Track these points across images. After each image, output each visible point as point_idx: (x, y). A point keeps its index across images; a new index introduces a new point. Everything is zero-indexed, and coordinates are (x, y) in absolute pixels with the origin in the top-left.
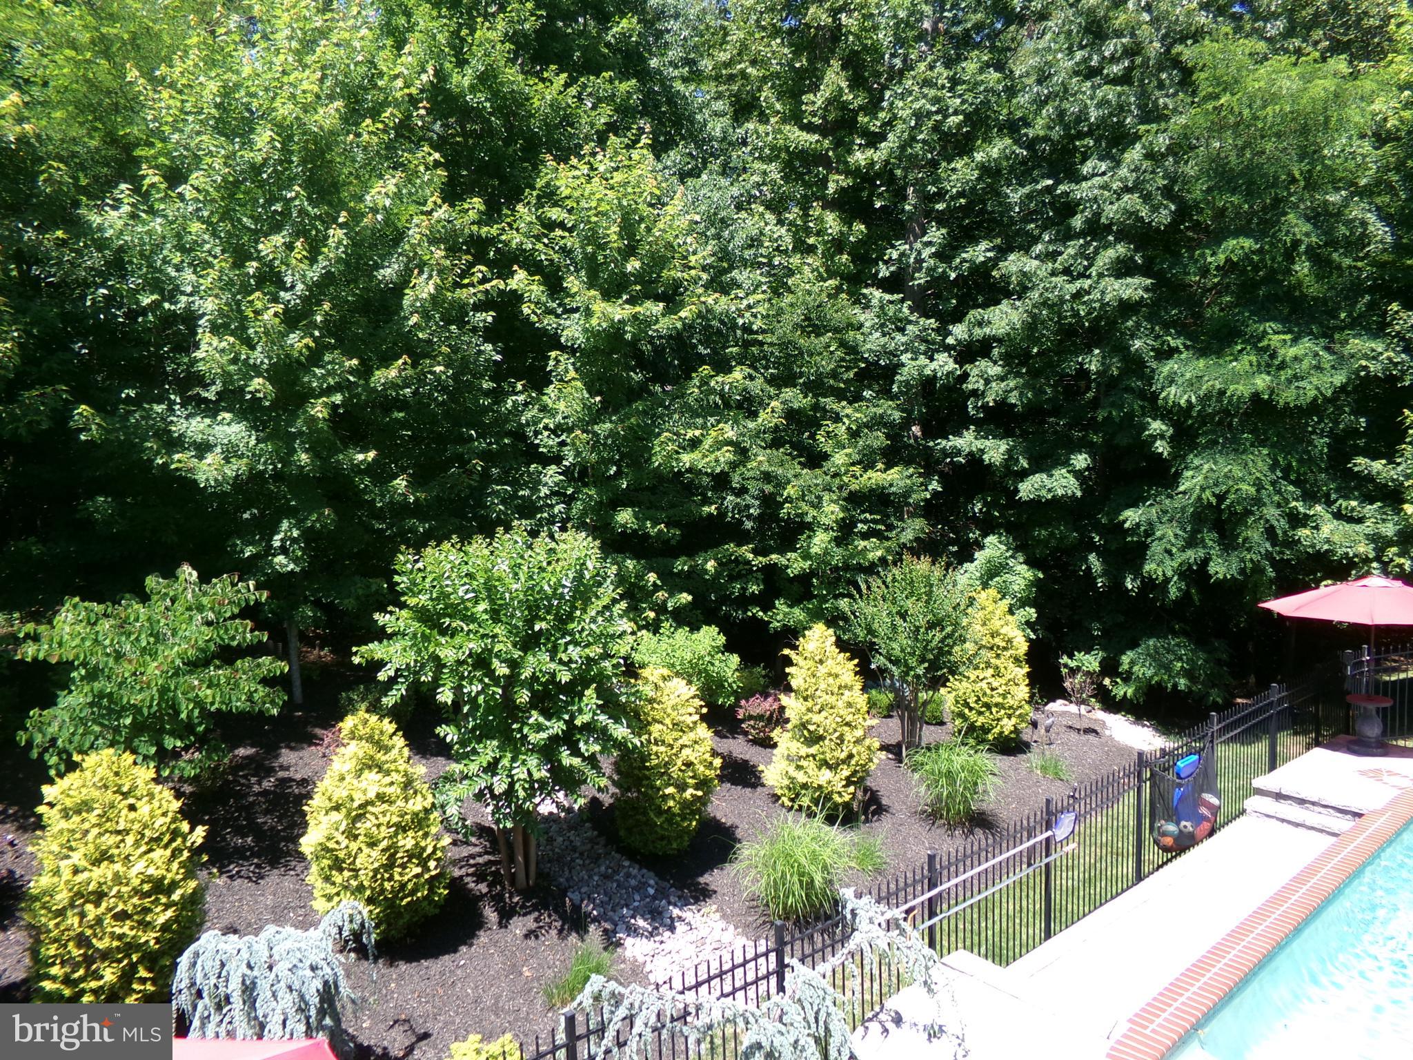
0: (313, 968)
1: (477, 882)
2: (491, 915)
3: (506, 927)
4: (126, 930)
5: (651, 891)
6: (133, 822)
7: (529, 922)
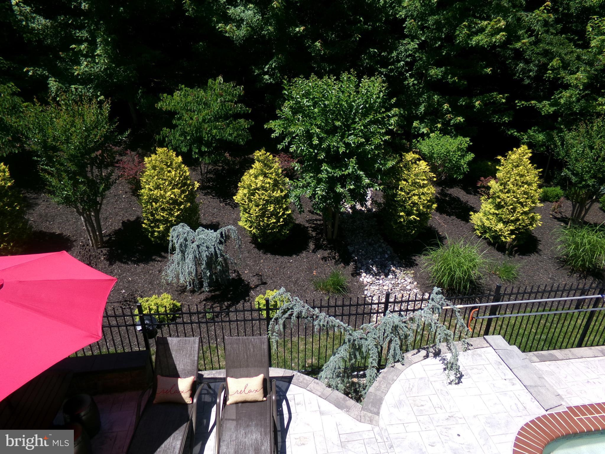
0: (208, 247)
1: (313, 231)
2: (312, 246)
3: (315, 253)
4: (164, 215)
5: (387, 256)
6: (169, 177)
7: (326, 253)
